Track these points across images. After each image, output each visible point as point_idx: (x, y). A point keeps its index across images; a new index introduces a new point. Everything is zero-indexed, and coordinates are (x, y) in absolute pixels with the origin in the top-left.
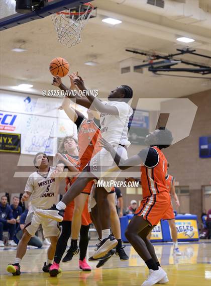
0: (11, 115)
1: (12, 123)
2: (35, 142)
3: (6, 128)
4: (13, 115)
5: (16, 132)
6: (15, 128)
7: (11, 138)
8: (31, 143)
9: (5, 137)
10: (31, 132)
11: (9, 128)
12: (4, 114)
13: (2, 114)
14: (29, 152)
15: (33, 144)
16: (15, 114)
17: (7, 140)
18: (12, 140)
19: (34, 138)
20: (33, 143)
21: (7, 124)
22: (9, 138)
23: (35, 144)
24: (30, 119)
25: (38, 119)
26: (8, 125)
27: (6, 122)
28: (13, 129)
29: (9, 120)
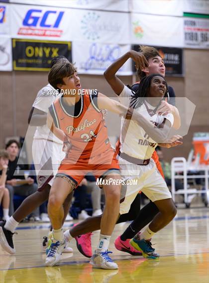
0: (55, 12)
1: (57, 25)
2: (95, 54)
3: (47, 33)
4: (59, 10)
5: (63, 38)
6: (61, 31)
7: (57, 50)
8: (89, 56)
9: (47, 48)
10: (89, 38)
11: (53, 33)
12: (44, 10)
13: (40, 11)
14: (86, 69)
15: (93, 58)
16: (62, 10)
17: (51, 53)
18: (58, 52)
19: (94, 47)
20: (93, 55)
21: (49, 26)
22: (53, 50)
23: (96, 56)
24: (85, 16)
25: (99, 17)
26: (51, 28)
27: (48, 22)
28: (58, 34)
29: (52, 19)
